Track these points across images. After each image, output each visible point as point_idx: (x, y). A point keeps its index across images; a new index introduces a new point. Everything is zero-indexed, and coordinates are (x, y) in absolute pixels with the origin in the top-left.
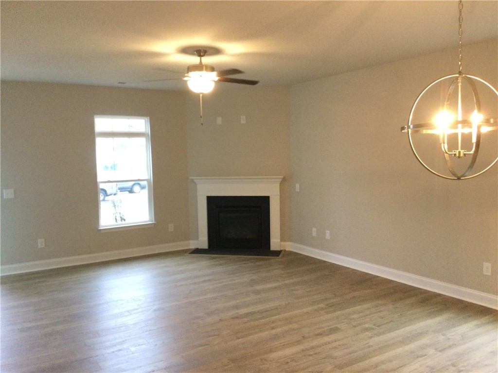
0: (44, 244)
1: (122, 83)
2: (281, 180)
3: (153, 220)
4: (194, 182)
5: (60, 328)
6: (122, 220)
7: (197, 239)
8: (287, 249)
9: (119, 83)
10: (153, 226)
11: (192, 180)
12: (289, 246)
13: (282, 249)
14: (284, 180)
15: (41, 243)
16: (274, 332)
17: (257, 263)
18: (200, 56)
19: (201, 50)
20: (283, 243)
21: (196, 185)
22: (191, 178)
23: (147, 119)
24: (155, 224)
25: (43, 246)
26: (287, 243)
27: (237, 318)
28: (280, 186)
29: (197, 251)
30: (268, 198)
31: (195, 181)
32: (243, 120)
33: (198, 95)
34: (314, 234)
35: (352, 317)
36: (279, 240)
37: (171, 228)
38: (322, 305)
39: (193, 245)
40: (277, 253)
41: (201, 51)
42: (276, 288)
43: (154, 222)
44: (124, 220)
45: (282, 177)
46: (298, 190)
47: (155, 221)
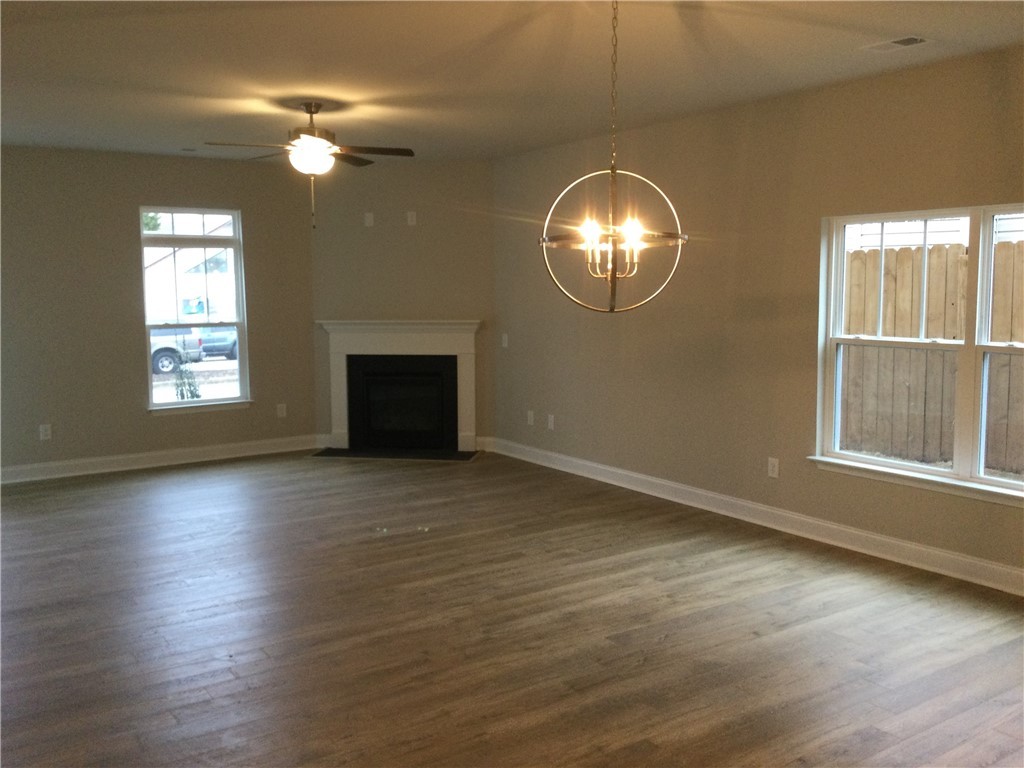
0: (49, 432)
1: (189, 150)
2: (476, 327)
3: (249, 396)
4: (325, 331)
5: (75, 556)
6: (193, 397)
7: (329, 431)
8: (488, 449)
9: (184, 150)
10: (248, 406)
11: (321, 326)
12: (492, 445)
13: (478, 449)
14: (482, 327)
15: (44, 432)
16: (419, 559)
17: (428, 471)
18: (311, 113)
19: (311, 104)
20: (479, 439)
21: (327, 334)
22: (317, 321)
23: (238, 213)
24: (251, 403)
25: (50, 437)
26: (489, 440)
27: (366, 542)
28: (476, 338)
29: (330, 452)
30: (454, 358)
31: (325, 327)
32: (412, 218)
33: (306, 178)
34: (531, 421)
35: (552, 540)
36: (473, 434)
37: (282, 410)
38: (512, 526)
39: (322, 442)
40: (468, 456)
41: (313, 105)
42: (445, 504)
43: (249, 400)
44: (198, 396)
45: (478, 321)
46: (505, 345)
47: (252, 398)
